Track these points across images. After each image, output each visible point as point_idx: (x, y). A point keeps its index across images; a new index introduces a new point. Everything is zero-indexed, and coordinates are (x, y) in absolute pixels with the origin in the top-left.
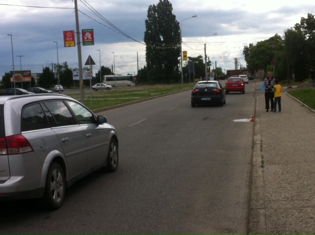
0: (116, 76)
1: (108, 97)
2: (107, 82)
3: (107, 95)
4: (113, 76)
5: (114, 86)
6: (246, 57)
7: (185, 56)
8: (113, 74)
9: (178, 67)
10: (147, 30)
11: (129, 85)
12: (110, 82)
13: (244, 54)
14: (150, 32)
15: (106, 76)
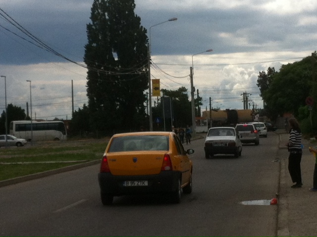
0: (34, 122)
1: (19, 159)
2: (18, 132)
3: (16, 156)
4: (28, 122)
5: (29, 140)
6: (262, 90)
7: (157, 88)
8: (29, 119)
9: (143, 107)
10: (91, 42)
11: (57, 139)
12: (23, 133)
13: (258, 85)
14: (94, 45)
15: (15, 122)
